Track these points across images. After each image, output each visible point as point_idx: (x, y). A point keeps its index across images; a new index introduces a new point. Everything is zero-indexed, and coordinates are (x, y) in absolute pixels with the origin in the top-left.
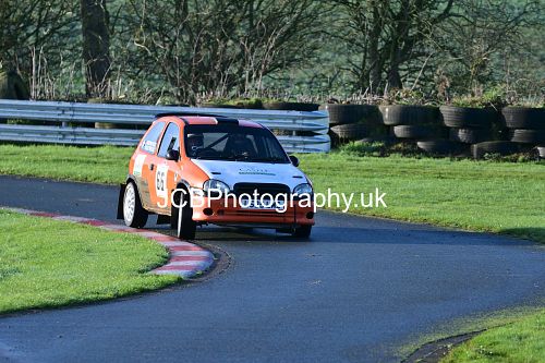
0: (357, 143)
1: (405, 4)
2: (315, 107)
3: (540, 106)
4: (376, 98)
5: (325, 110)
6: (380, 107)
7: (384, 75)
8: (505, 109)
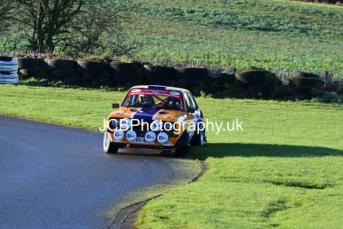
1: (57, 2)
2: (10, 59)
3: (130, 62)
4: (43, 55)
5: (15, 60)
6: (45, 60)
7: (44, 42)
8: (112, 63)
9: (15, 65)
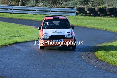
0: (81, 14)
3: (112, 8)
4: (84, 6)
5: (75, 8)
6: (85, 8)
7: (86, 2)
8: (106, 8)
9: (75, 10)
